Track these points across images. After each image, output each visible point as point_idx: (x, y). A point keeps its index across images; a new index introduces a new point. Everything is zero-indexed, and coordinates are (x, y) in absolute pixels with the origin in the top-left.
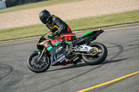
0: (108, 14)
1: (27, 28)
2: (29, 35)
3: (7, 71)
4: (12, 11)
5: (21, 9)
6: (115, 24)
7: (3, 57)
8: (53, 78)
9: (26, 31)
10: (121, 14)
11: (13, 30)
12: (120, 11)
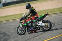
0: (48, 9)
1: (12, 15)
2: (13, 19)
3: (3, 35)
4: (5, 8)
5: (9, 7)
6: (51, 13)
7: (2, 29)
8: (24, 38)
9: (12, 17)
10: (54, 9)
11: (6, 17)
12: (54, 8)
